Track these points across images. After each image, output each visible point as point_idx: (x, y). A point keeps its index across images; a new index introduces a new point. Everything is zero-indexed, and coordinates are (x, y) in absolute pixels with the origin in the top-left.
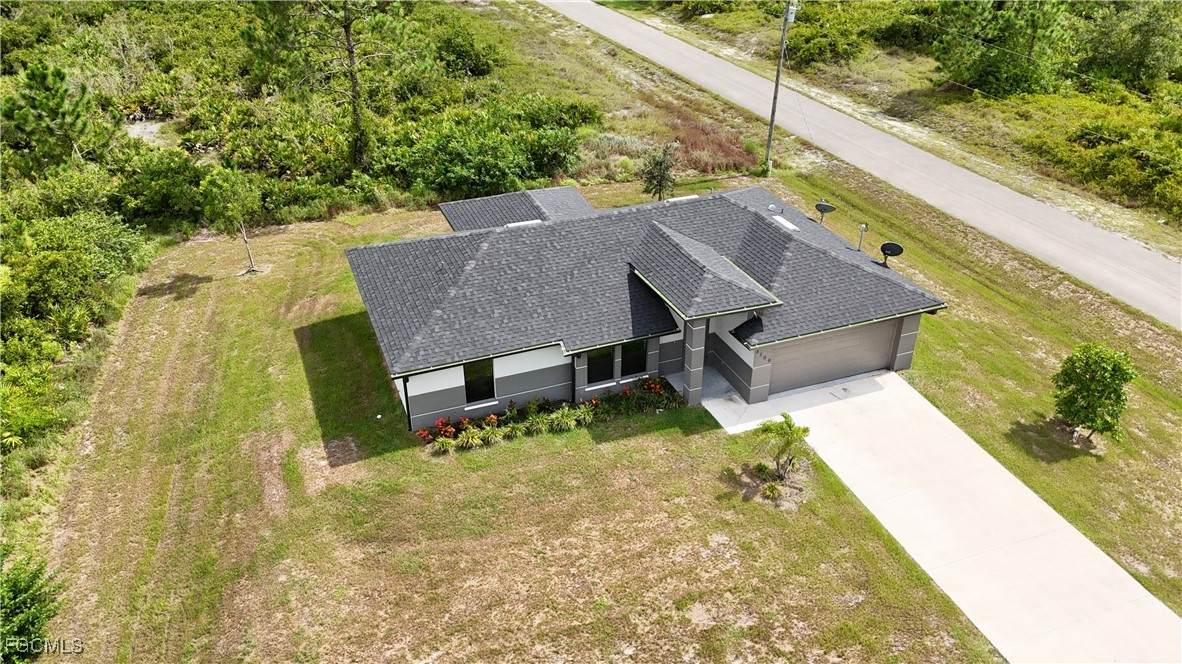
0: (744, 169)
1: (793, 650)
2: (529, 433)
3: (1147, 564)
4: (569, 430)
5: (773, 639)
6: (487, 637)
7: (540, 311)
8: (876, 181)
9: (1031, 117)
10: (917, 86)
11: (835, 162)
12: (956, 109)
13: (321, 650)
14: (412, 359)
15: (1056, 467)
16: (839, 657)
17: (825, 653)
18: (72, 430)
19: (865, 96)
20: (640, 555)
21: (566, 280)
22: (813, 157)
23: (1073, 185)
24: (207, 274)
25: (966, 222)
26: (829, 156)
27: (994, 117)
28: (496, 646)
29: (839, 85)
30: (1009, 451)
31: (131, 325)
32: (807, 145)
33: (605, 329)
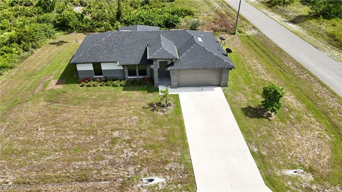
0: (228, 32)
1: (135, 147)
2: (106, 85)
3: (258, 149)
4: (118, 86)
5: (132, 143)
6: (60, 127)
7: (116, 53)
8: (268, 39)
9: (336, 26)
10: (305, 14)
11: (260, 33)
12: (313, 22)
13: (21, 121)
14: (77, 60)
15: (252, 120)
16: (147, 151)
17: (144, 150)
18: (12, 70)
19: (286, 16)
20: (111, 117)
21: (128, 46)
22: (254, 31)
23: (337, 48)
24: (67, 41)
25: (288, 53)
26: (259, 31)
27: (324, 24)
28: (60, 130)
29: (280, 12)
30: (240, 113)
31: (42, 50)
32: (254, 28)
33: (132, 60)
